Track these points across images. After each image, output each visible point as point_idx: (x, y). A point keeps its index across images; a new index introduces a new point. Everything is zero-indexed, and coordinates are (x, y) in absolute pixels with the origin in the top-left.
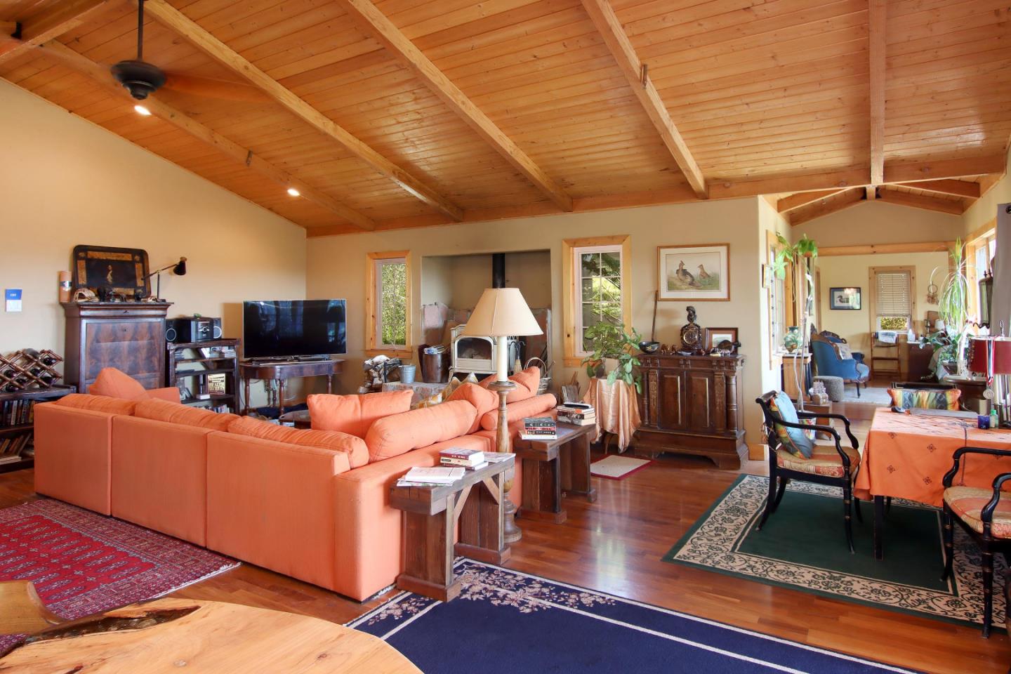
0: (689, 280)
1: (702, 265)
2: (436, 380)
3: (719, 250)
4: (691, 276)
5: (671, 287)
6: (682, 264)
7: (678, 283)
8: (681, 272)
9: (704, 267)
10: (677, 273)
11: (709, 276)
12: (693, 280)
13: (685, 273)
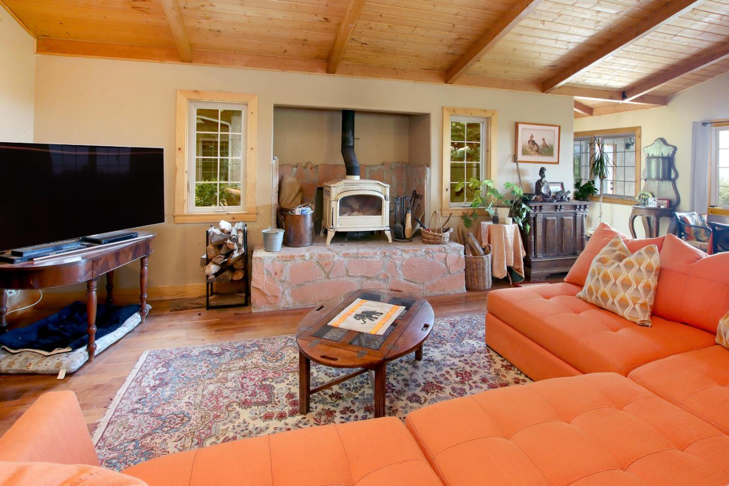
0: (536, 148)
1: (544, 139)
2: (306, 242)
3: (554, 129)
4: (537, 146)
5: (525, 153)
6: (532, 136)
7: (529, 150)
8: (531, 142)
9: (545, 140)
10: (529, 142)
11: (548, 147)
12: (538, 148)
13: (534, 143)
